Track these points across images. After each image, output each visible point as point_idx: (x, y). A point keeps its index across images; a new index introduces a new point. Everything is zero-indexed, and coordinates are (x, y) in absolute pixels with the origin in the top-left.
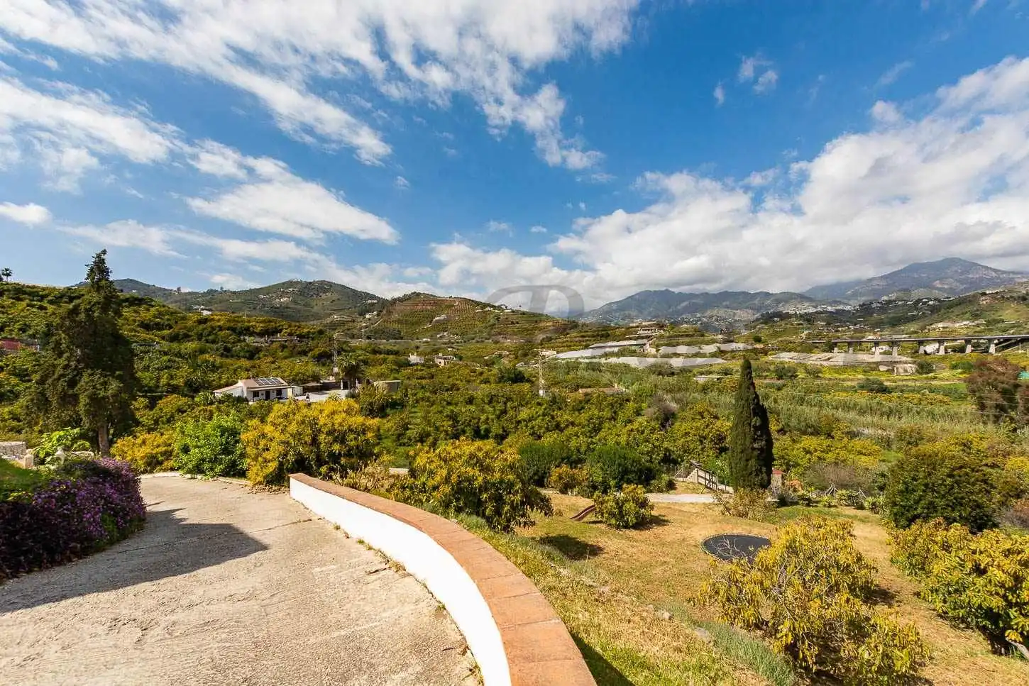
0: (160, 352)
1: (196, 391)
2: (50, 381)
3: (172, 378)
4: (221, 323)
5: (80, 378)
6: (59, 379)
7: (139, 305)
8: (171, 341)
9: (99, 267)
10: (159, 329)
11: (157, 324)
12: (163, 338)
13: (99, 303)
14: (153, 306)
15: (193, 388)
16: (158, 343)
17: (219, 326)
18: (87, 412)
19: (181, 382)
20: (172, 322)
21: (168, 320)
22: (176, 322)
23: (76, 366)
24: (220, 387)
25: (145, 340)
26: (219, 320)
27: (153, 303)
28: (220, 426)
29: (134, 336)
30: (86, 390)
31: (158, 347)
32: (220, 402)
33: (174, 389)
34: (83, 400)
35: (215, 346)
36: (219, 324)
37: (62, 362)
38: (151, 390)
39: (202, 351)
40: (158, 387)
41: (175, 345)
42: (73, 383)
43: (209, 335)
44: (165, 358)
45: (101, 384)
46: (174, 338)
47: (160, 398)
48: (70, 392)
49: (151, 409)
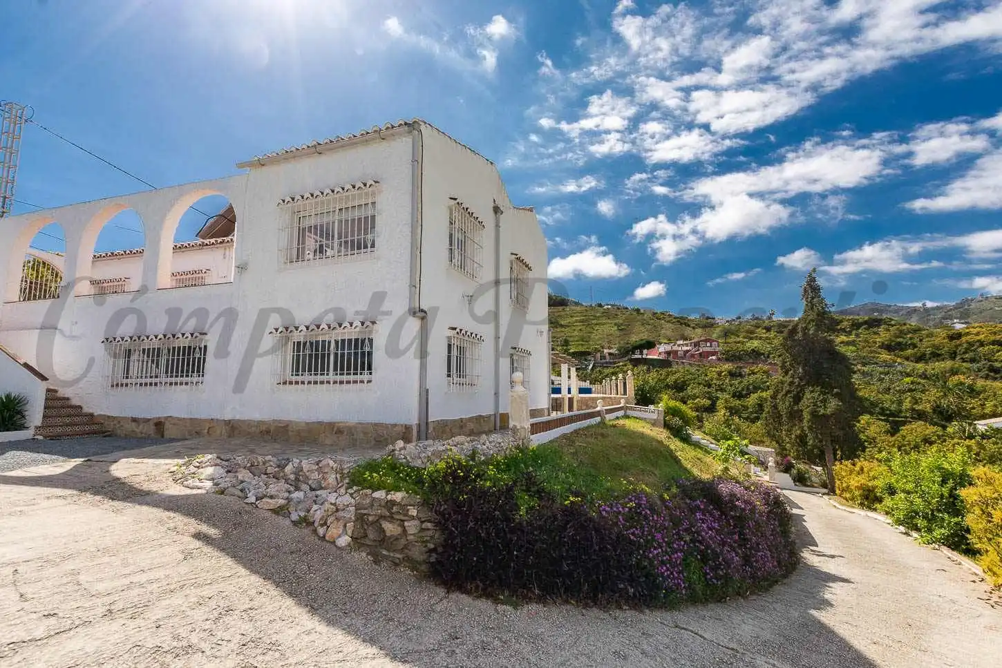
0: (901, 373)
1: (949, 419)
2: (779, 397)
3: (916, 401)
4: (982, 337)
5: (803, 395)
6: (786, 395)
7: (878, 326)
8: (917, 362)
9: (811, 286)
10: (902, 350)
11: (899, 344)
12: (907, 359)
13: (813, 321)
14: (893, 326)
15: (944, 416)
16: (899, 364)
17: (978, 341)
18: (810, 428)
19: (926, 407)
20: (916, 341)
21: (911, 338)
22: (921, 340)
23: (799, 383)
24: (984, 417)
25: (885, 361)
26: (978, 334)
27: (893, 322)
28: (940, 468)
29: (874, 357)
30: (808, 407)
31: (899, 368)
32: (983, 436)
33: (921, 416)
34: (806, 415)
35: (975, 366)
36: (978, 338)
37: (788, 379)
38: (892, 415)
39: (954, 372)
40: (901, 411)
41: (920, 367)
42: (798, 399)
43: (965, 353)
44: (908, 380)
45: (821, 401)
46: (920, 358)
47: (904, 423)
48: (796, 408)
49: (893, 435)
